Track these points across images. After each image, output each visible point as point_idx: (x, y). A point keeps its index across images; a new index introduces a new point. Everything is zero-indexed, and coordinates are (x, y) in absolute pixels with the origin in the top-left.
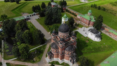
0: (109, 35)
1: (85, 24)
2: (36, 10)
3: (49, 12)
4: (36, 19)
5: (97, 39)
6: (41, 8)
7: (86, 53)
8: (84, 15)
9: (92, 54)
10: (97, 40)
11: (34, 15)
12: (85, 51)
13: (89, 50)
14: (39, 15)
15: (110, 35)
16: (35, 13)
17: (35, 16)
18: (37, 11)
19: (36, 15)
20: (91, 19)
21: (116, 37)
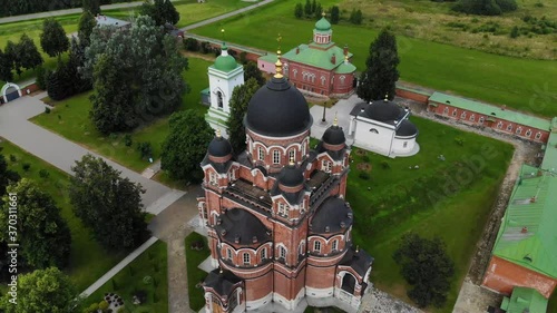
0: (437, 116)
1: (310, 93)
2: (14, 71)
3: (112, 59)
4: (30, 120)
5: (405, 144)
6: (45, 56)
7: (388, 221)
8: (298, 52)
9: (415, 218)
10: (407, 147)
11: (13, 96)
12: (383, 214)
13: (396, 205)
14: (45, 94)
15: (441, 118)
16: (17, 87)
17: (15, 102)
18: (19, 72)
19: (25, 93)
20: (333, 61)
21: (468, 118)
